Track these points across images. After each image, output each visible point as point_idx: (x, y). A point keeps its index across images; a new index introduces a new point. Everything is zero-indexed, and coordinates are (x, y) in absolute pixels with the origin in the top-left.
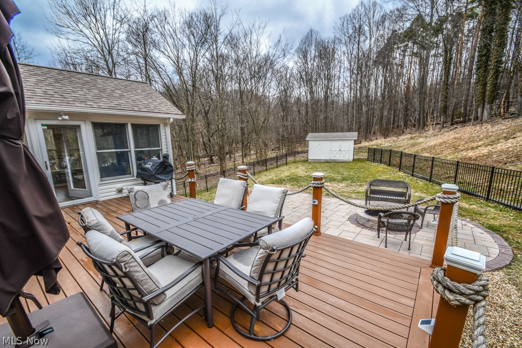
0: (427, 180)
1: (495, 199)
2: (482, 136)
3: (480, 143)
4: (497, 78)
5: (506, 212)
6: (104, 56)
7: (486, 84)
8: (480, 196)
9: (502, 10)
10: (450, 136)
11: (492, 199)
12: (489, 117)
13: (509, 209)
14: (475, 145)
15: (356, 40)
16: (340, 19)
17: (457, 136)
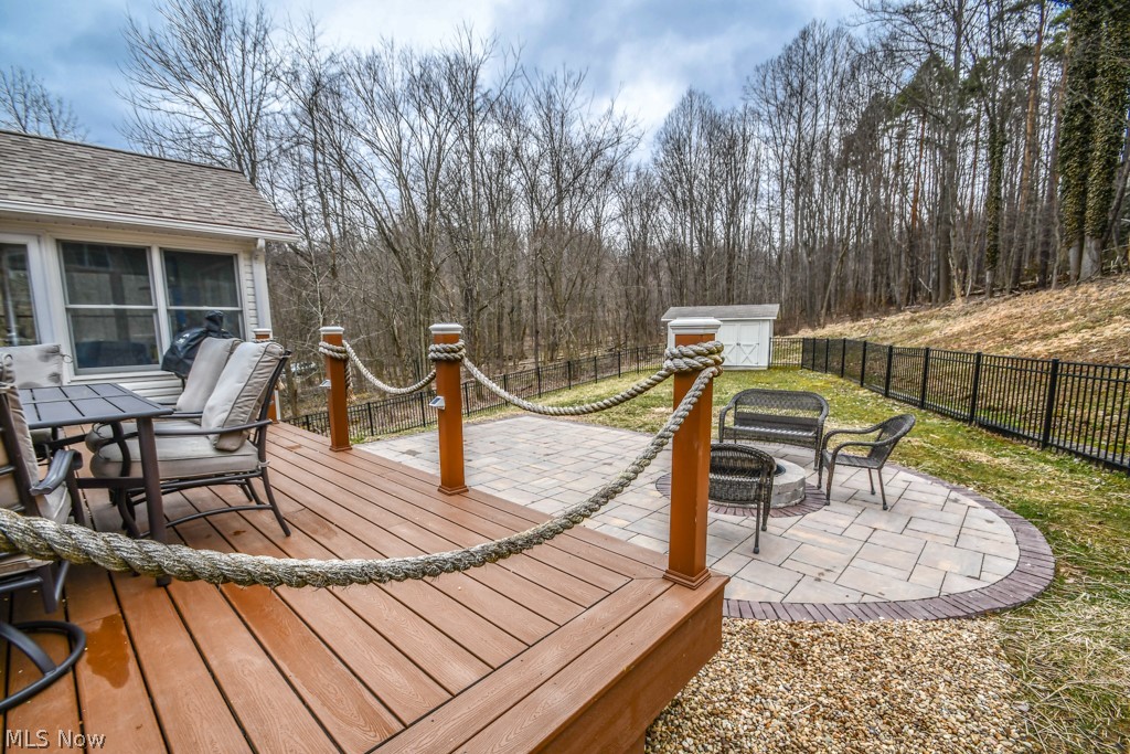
0: (915, 405)
1: (1061, 444)
2: (1072, 310)
3: (1064, 326)
4: (1110, 178)
5: (1085, 473)
6: (234, 145)
7: (1085, 193)
8: (1028, 438)
9: (1114, 25)
10: (998, 312)
11: (1055, 443)
12: (1095, 269)
13: (1094, 468)
14: (1054, 328)
15: (795, 114)
16: (758, 70)
17: (1014, 311)
